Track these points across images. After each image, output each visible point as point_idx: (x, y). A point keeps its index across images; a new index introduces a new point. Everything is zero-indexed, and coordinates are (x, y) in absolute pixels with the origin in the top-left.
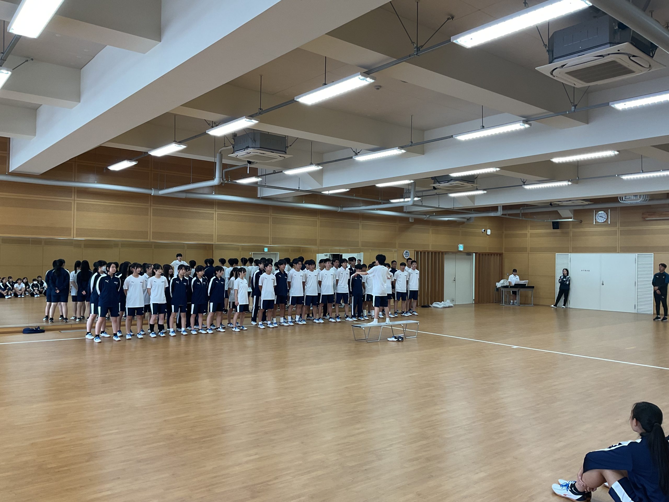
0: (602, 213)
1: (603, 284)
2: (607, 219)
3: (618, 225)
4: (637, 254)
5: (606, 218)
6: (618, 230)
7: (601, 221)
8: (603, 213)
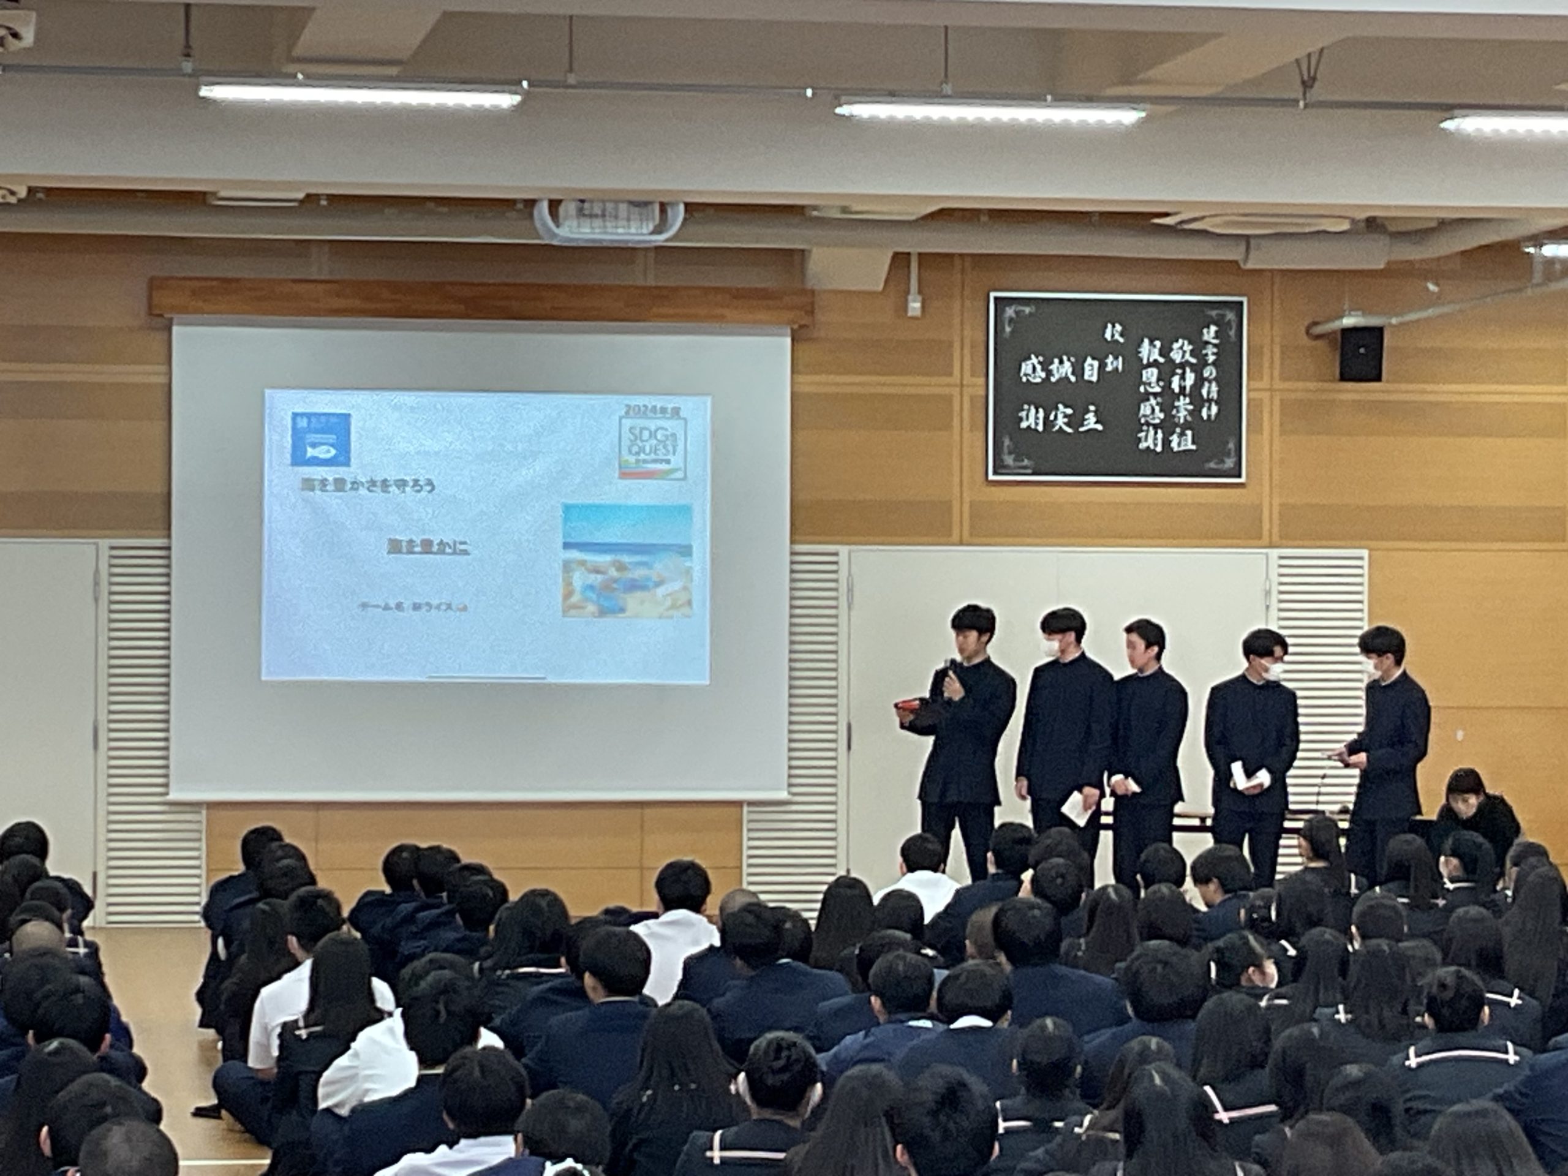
4: (105, 543)
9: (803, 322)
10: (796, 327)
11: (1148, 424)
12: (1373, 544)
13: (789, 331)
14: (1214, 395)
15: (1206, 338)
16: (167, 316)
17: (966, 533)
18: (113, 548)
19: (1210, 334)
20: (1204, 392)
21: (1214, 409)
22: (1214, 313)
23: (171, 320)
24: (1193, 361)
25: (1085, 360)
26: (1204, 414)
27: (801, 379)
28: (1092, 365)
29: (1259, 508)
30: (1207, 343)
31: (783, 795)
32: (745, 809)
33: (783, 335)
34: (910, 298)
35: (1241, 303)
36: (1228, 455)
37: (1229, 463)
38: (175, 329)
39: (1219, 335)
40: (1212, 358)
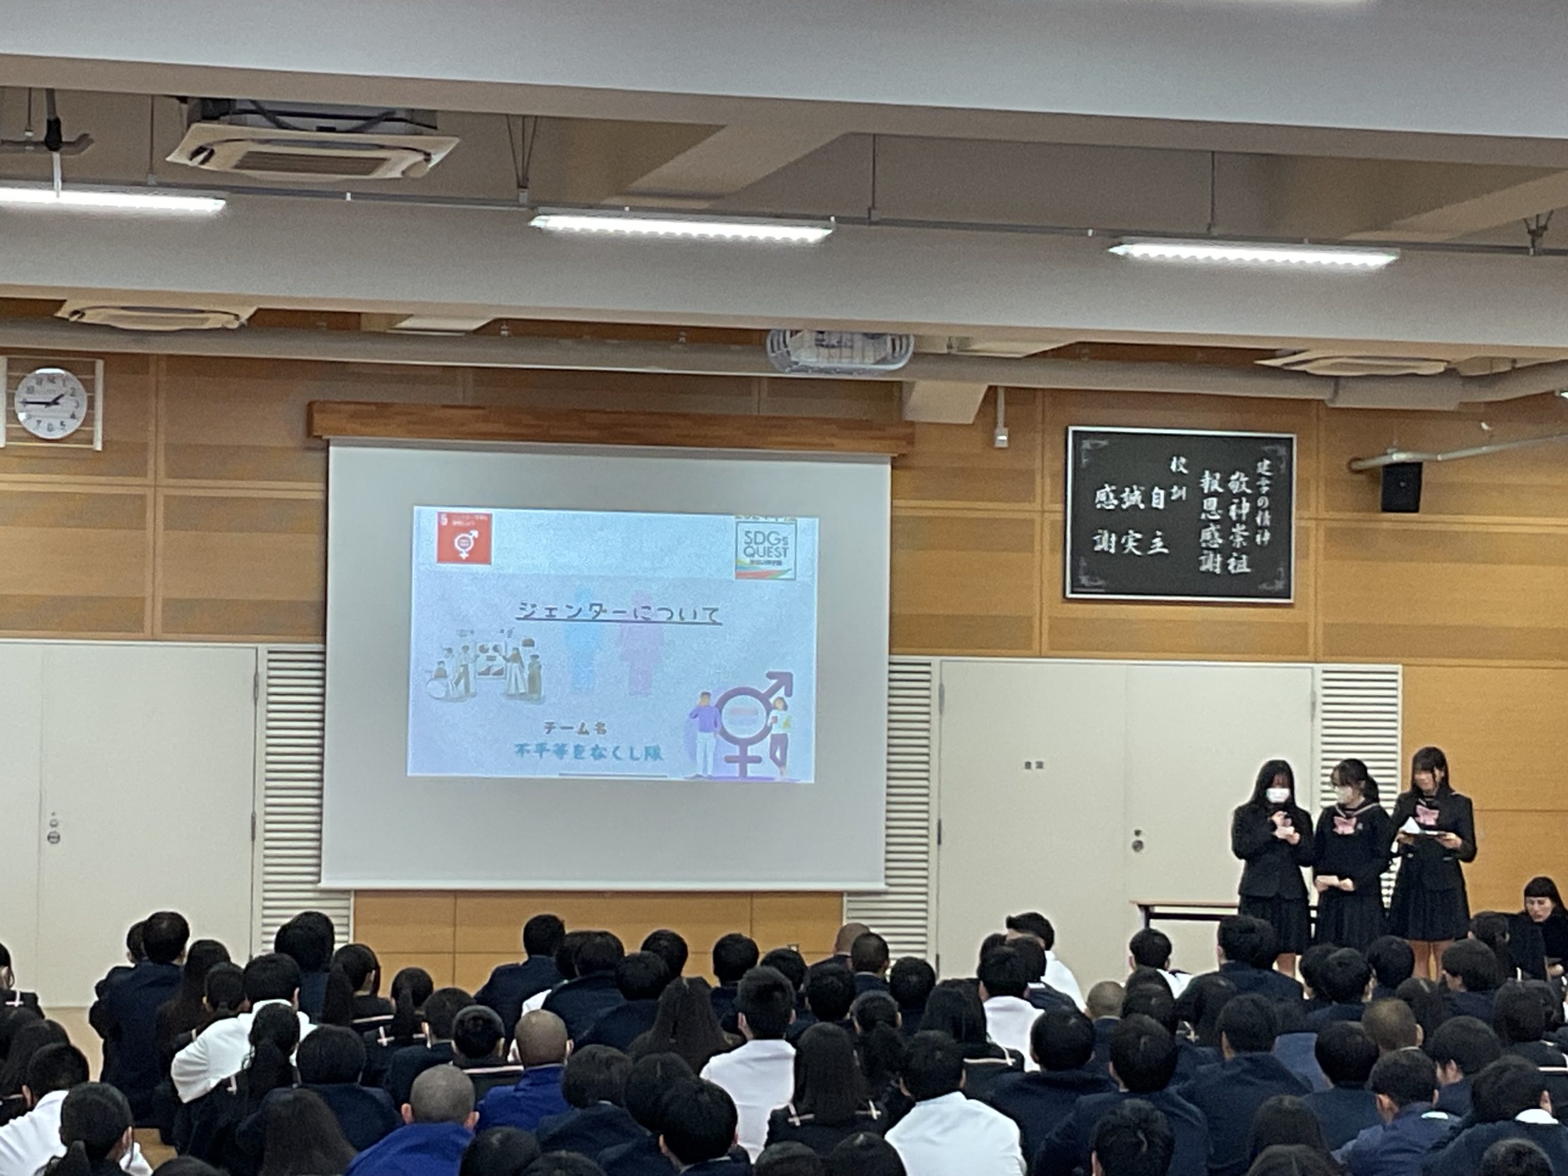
0: (52, 379)
1: (53, 838)
2: (89, 420)
3: (157, 462)
4: (263, 648)
5: (82, 412)
6: (149, 492)
7: (50, 429)
8: (59, 382)
9: (904, 452)
10: (896, 455)
11: (1208, 549)
12: (1405, 660)
13: (889, 460)
14: (1267, 522)
15: (1260, 471)
16: (325, 437)
17: (1045, 647)
18: (270, 652)
19: (1264, 466)
20: (1258, 520)
21: (1267, 536)
22: (1266, 448)
23: (328, 441)
24: (1249, 491)
25: (1152, 489)
26: (1258, 539)
27: (899, 503)
28: (1158, 494)
29: (1305, 626)
30: (1261, 475)
31: (881, 886)
32: (845, 899)
33: (885, 463)
34: (998, 431)
35: (1291, 439)
36: (1279, 577)
37: (1280, 585)
38: (331, 449)
39: (1271, 468)
40: (1265, 489)
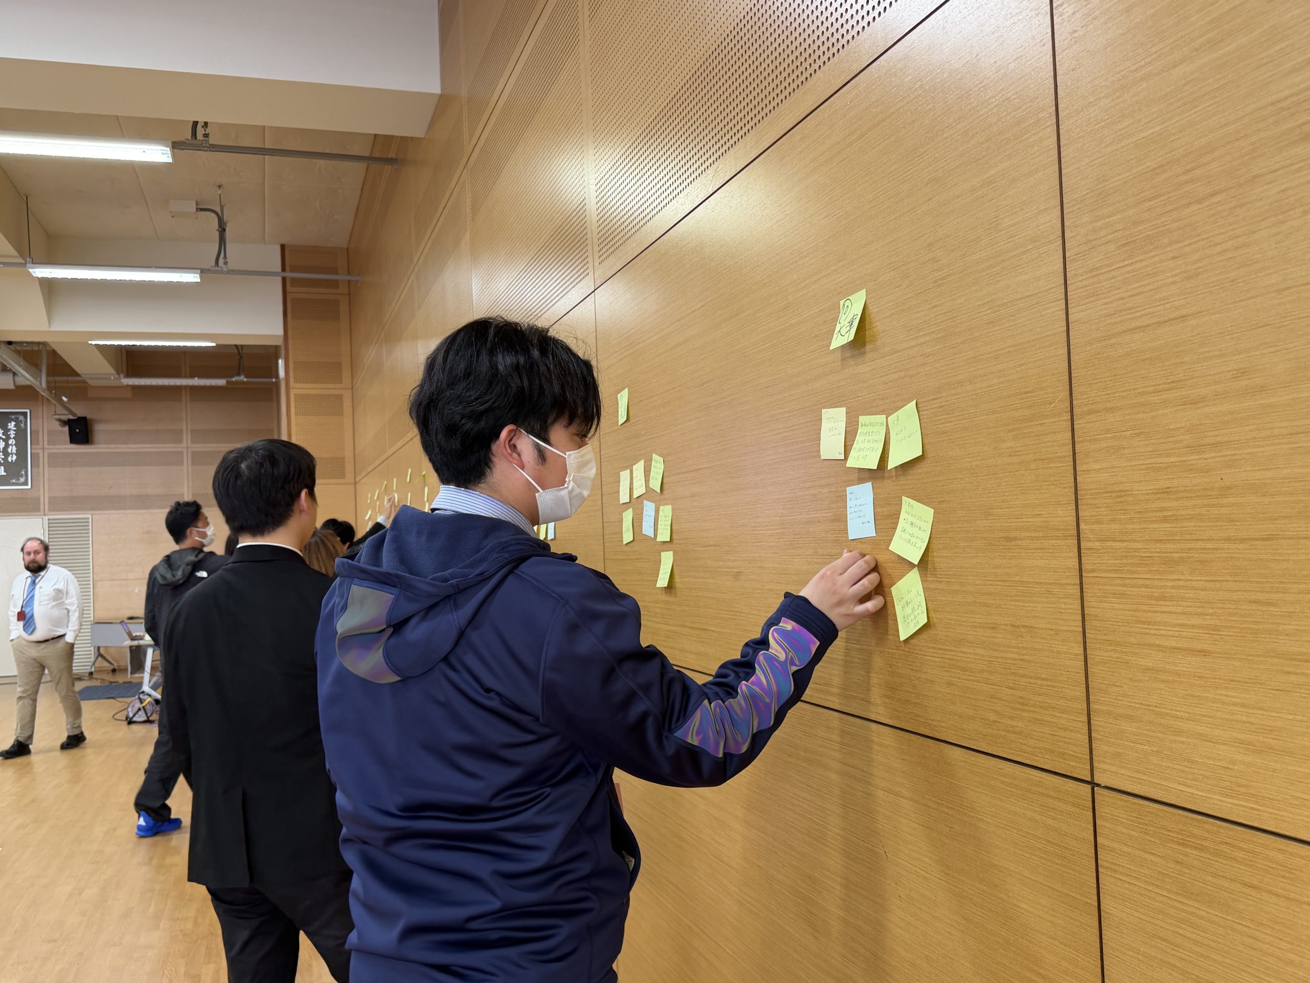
12: (92, 512)
14: (14, 451)
15: (9, 427)
19: (12, 425)
20: (9, 450)
21: (15, 457)
22: (13, 417)
24: (4, 437)
26: (10, 459)
29: (37, 499)
30: (10, 429)
35: (26, 413)
36: (22, 476)
37: (22, 480)
39: (15, 426)
40: (12, 436)
